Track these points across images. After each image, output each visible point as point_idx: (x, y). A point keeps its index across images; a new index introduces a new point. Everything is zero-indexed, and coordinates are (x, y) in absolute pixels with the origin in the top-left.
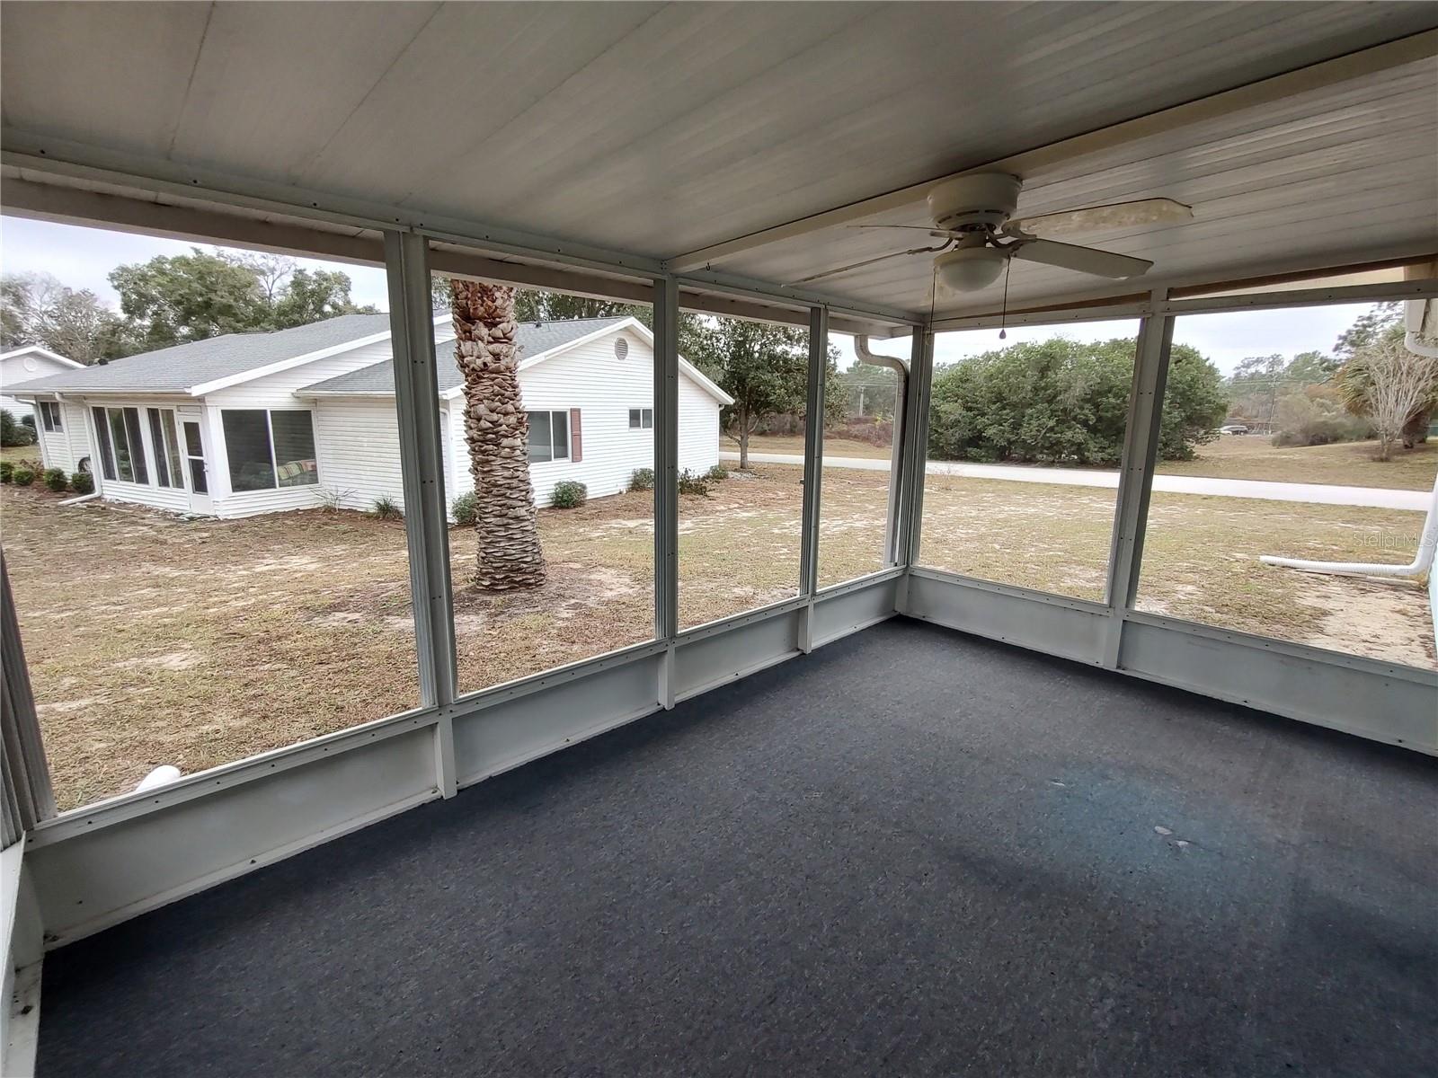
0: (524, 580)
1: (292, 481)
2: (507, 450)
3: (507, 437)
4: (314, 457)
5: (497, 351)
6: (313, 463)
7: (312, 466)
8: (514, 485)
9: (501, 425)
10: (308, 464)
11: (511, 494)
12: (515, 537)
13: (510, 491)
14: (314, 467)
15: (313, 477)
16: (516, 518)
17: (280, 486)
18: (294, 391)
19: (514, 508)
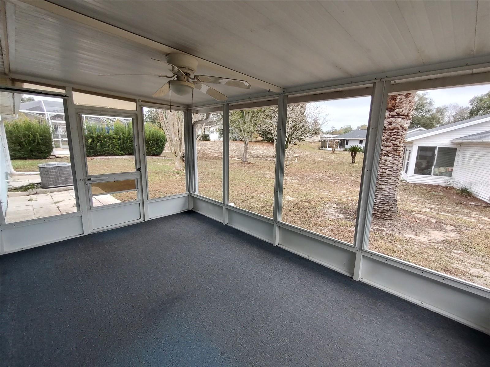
0: (376, 213)
1: (441, 174)
2: (383, 161)
3: (384, 156)
4: (453, 166)
5: (391, 121)
6: (452, 169)
7: (451, 170)
8: (383, 176)
9: (384, 151)
10: (450, 169)
11: (380, 179)
12: (378, 196)
13: (380, 178)
14: (452, 170)
15: (450, 174)
16: (381, 189)
17: (434, 175)
18: (452, 139)
19: (380, 184)
